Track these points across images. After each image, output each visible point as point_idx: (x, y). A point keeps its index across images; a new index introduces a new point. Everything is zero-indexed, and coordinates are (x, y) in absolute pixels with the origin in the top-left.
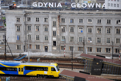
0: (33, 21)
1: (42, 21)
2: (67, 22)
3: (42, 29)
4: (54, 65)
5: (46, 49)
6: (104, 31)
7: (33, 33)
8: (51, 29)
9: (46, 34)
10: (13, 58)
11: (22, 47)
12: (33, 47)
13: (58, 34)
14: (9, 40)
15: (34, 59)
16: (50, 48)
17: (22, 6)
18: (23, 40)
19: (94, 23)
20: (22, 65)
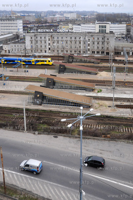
0: (39, 38)
1: (43, 38)
2: (56, 39)
3: (43, 42)
4: (50, 59)
5: (46, 52)
6: (73, 42)
7: (39, 44)
8: (48, 42)
9: (45, 44)
10: (29, 56)
11: (34, 51)
12: (39, 51)
13: (51, 44)
14: (27, 48)
15: (40, 57)
16: (47, 51)
17: (33, 31)
18: (34, 47)
19: (69, 39)
20: (33, 59)
